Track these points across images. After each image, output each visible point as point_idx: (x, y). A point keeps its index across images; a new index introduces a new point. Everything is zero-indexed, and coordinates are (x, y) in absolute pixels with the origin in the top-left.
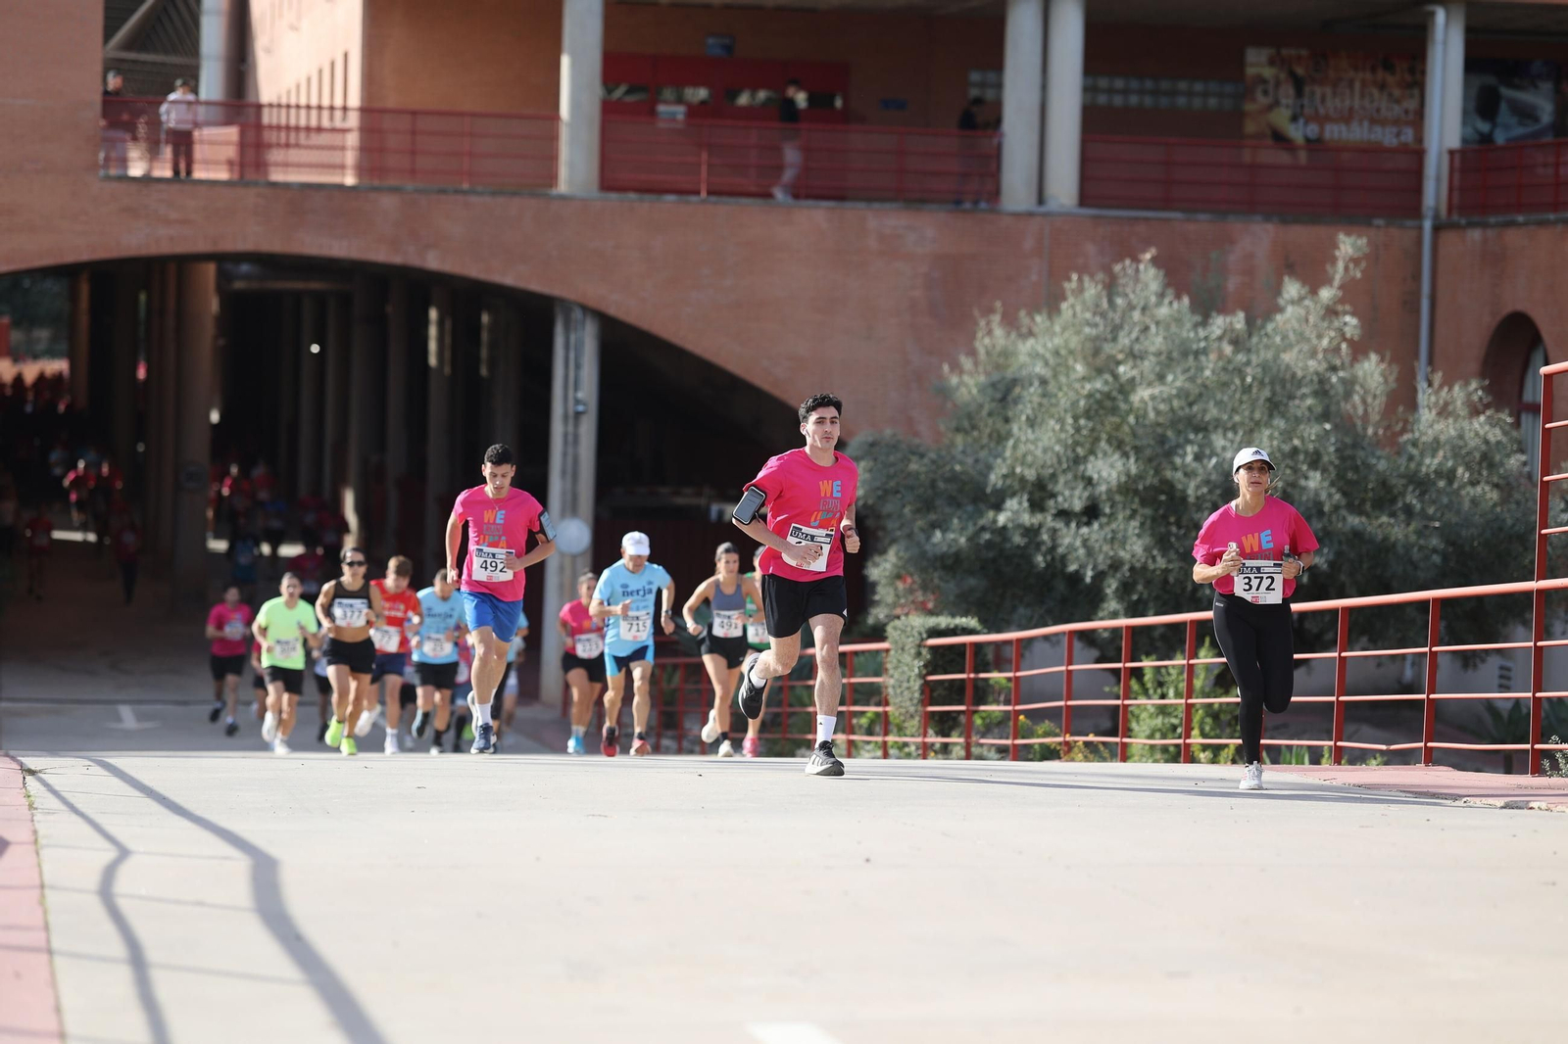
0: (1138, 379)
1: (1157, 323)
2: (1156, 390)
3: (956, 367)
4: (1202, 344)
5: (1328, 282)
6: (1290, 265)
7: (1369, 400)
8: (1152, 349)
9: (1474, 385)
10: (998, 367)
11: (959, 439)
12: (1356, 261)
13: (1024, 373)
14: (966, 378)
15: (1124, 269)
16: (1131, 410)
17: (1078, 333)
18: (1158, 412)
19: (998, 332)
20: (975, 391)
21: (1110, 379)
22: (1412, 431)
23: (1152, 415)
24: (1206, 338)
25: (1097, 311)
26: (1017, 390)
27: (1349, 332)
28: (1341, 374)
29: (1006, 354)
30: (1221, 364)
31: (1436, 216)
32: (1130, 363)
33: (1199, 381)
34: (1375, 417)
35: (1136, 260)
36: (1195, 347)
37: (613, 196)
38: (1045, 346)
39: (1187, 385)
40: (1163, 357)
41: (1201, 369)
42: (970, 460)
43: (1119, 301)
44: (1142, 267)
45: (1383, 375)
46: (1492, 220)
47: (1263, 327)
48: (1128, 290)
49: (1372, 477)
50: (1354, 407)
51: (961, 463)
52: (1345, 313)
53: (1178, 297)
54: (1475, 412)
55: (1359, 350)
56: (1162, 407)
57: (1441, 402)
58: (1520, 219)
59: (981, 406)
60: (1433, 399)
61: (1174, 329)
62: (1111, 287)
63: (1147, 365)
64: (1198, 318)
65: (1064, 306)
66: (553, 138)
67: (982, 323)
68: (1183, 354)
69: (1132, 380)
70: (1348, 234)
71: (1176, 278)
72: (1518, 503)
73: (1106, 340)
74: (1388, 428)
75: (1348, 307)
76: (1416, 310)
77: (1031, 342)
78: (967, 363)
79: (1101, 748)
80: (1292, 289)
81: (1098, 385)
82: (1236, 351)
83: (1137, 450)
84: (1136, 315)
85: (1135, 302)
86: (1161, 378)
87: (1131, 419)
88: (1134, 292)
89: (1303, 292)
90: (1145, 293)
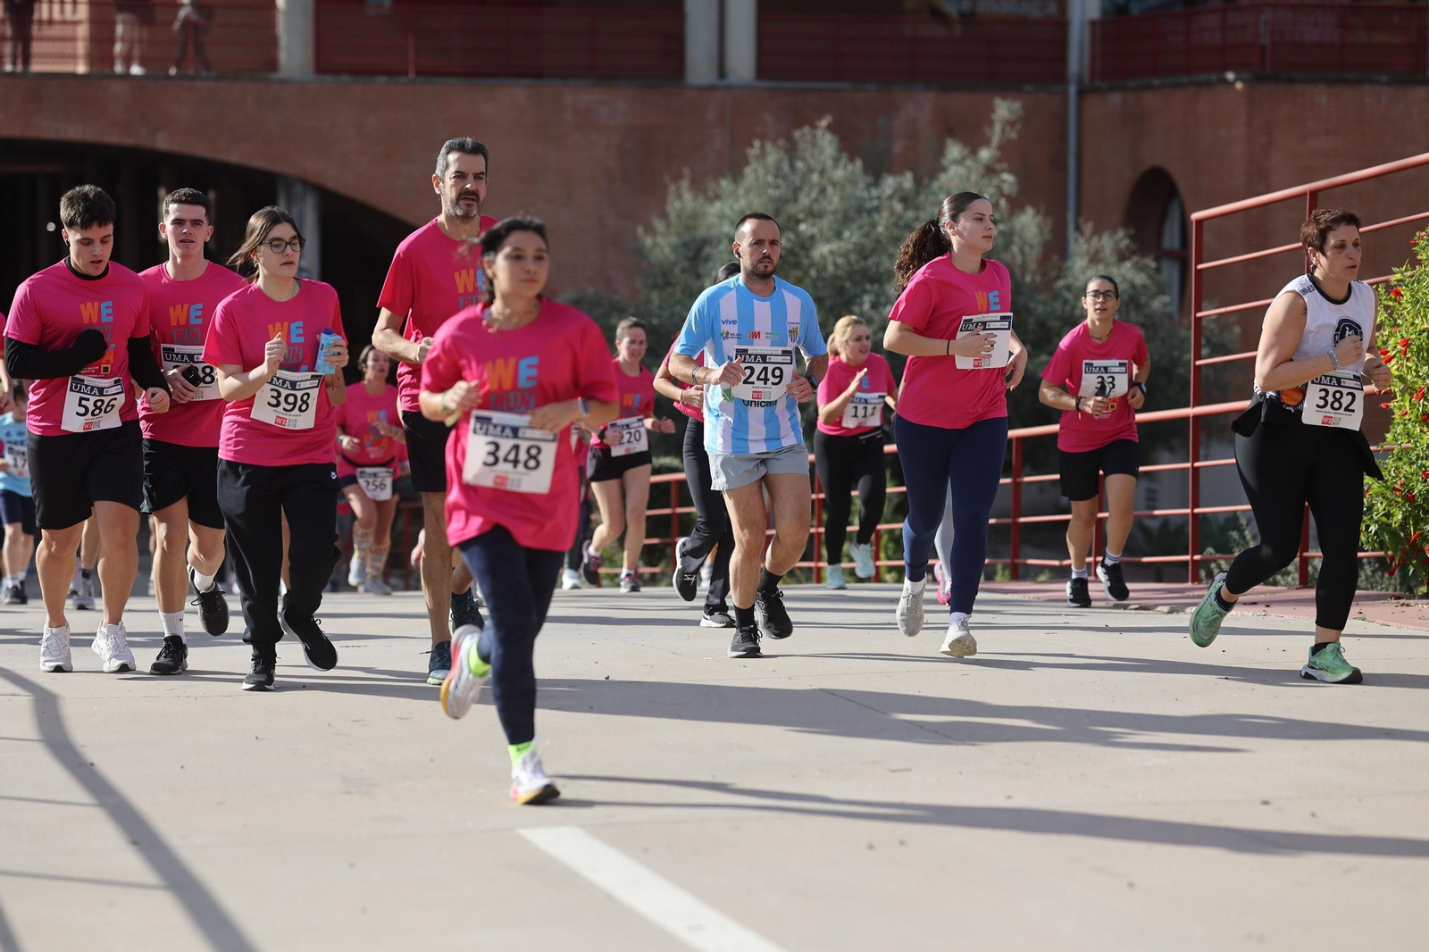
0: (818, 236)
1: (834, 184)
2: (834, 246)
3: (650, 230)
4: (875, 203)
5: (986, 142)
6: (949, 128)
7: (1027, 249)
8: (830, 208)
9: (1121, 233)
10: (688, 228)
11: (655, 296)
12: (1010, 123)
13: (714, 232)
14: (660, 240)
15: (802, 136)
16: (811, 265)
17: (760, 195)
18: (836, 266)
19: (688, 196)
20: (667, 250)
21: (792, 237)
22: (1065, 277)
23: (831, 268)
24: (879, 198)
25: (778, 173)
26: (707, 250)
27: (1006, 188)
28: (1001, 227)
29: (696, 216)
30: (893, 220)
31: (1080, 82)
32: (810, 221)
33: (873, 236)
34: (1032, 266)
35: (814, 127)
36: (869, 205)
37: (329, 78)
38: (731, 208)
39: (863, 241)
40: (840, 216)
41: (874, 226)
42: (666, 314)
43: (800, 165)
44: (819, 133)
45: (1040, 227)
46: (1131, 83)
47: (929, 186)
48: (807, 154)
49: (1032, 320)
50: (1013, 256)
51: (659, 317)
52: (1003, 171)
53: (852, 160)
54: (1122, 257)
55: (1016, 205)
56: (840, 261)
57: (1092, 250)
58: (1156, 82)
59: (674, 264)
60: (1085, 247)
61: (849, 189)
62: (792, 151)
63: (827, 222)
64: (869, 179)
65: (748, 171)
66: (271, 25)
67: (672, 188)
68: (856, 212)
69: (812, 238)
70: (1004, 98)
71: (849, 145)
72: (1163, 341)
73: (787, 202)
74: (1044, 275)
75: (1005, 166)
76: (1063, 167)
77: (718, 206)
78: (659, 225)
79: (798, 572)
80: (954, 150)
82: (905, 209)
84: (815, 178)
85: (812, 163)
86: (839, 235)
87: (813, 273)
88: (813, 156)
89: (966, 152)
90: (823, 157)
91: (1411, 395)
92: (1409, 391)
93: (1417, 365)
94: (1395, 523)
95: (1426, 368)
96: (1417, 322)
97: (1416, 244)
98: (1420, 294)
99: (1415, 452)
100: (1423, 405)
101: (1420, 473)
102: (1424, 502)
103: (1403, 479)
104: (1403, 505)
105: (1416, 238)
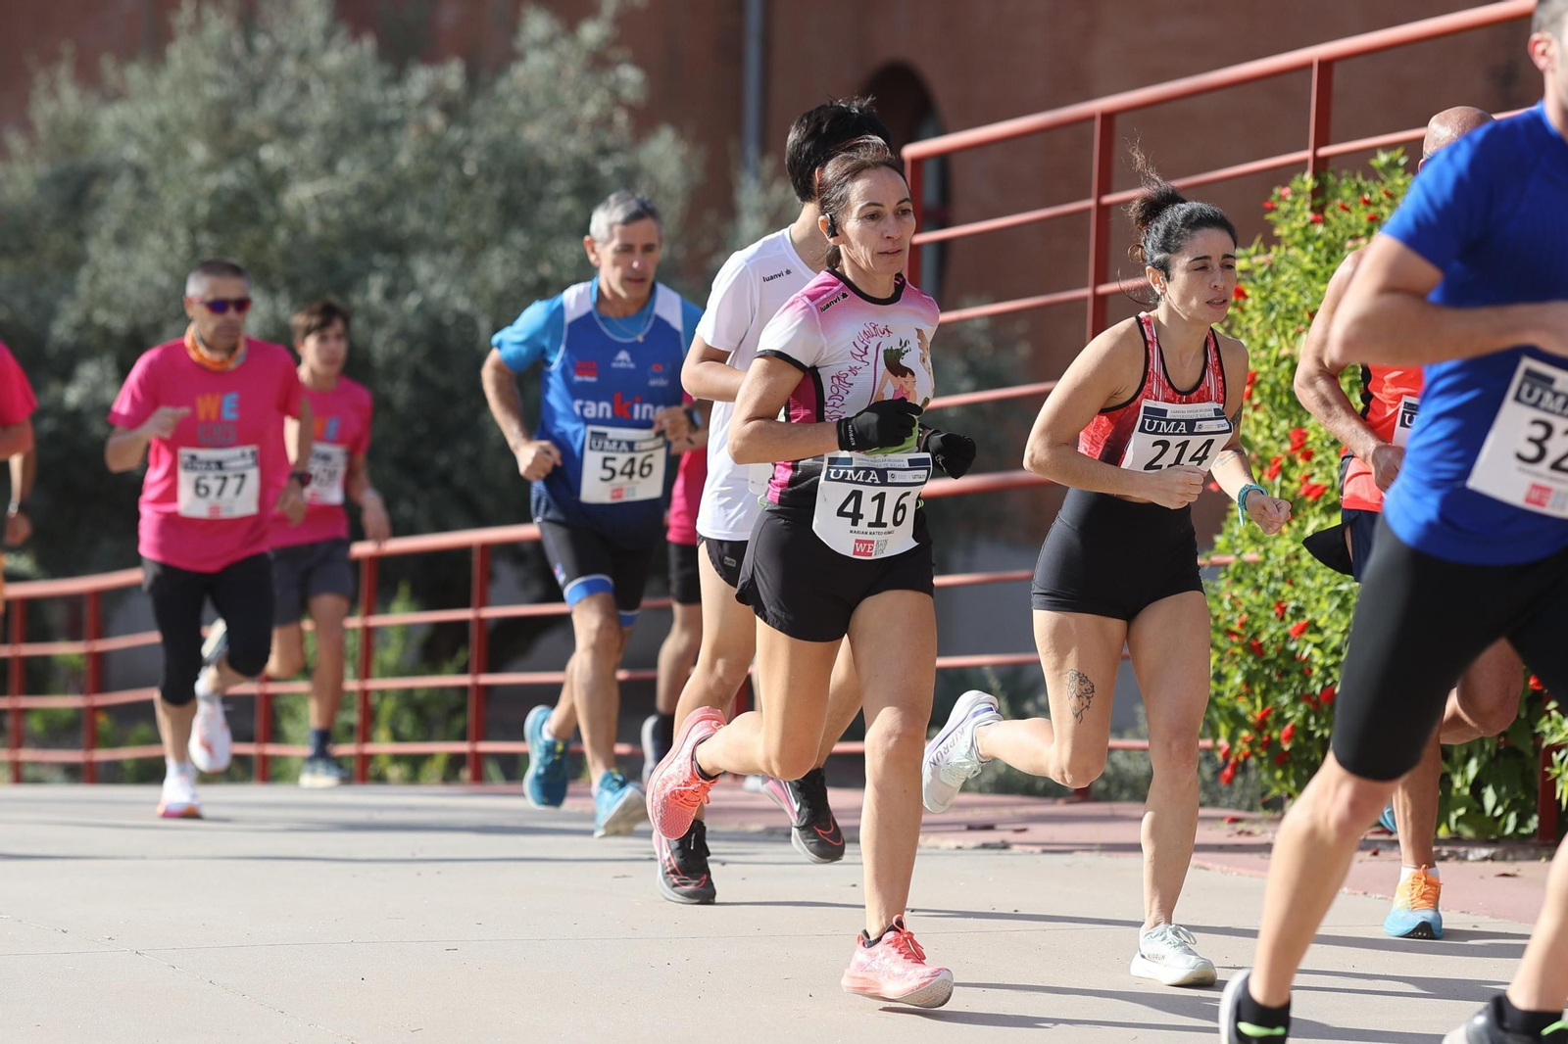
0: (293, 169)
1: (324, 78)
2: (322, 186)
4: (395, 113)
8: (317, 119)
10: (68, 149)
13: (108, 159)
16: (281, 218)
17: (195, 96)
18: (325, 222)
19: (68, 92)
20: (28, 188)
21: (244, 166)
23: (314, 227)
24: (401, 103)
25: (224, 56)
26: (97, 189)
27: (628, 93)
28: (616, 160)
29: (82, 127)
30: (426, 144)
32: (280, 142)
33: (391, 171)
36: (383, 115)
38: (143, 117)
39: (373, 179)
40: (333, 134)
41: (394, 153)
42: (21, 302)
43: (262, 42)
45: (685, 162)
47: (492, 84)
48: (276, 25)
52: (622, 62)
53: (356, 35)
55: (644, 121)
56: (334, 214)
59: (39, 211)
61: (350, 88)
62: (248, 20)
63: (309, 146)
64: (388, 70)
65: (174, 51)
67: (41, 78)
68: (364, 128)
69: (283, 171)
75: (625, 53)
80: (537, 24)
81: (228, 178)
82: (450, 124)
83: (293, 283)
84: (289, 66)
85: (286, 39)
86: (329, 166)
87: (282, 235)
88: (284, 27)
89: (557, 27)
90: (302, 30)
91: (1262, 468)
92: (1259, 462)
93: (1271, 418)
94: (1231, 690)
95: (1284, 424)
96: (1272, 342)
97: (1273, 209)
98: (1277, 296)
99: (1267, 569)
100: (1282, 489)
101: (1273, 605)
102: (1279, 656)
103: (1245, 615)
104: (1244, 660)
105: (1274, 198)
